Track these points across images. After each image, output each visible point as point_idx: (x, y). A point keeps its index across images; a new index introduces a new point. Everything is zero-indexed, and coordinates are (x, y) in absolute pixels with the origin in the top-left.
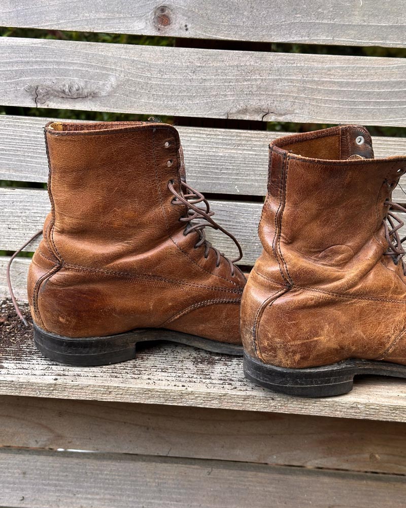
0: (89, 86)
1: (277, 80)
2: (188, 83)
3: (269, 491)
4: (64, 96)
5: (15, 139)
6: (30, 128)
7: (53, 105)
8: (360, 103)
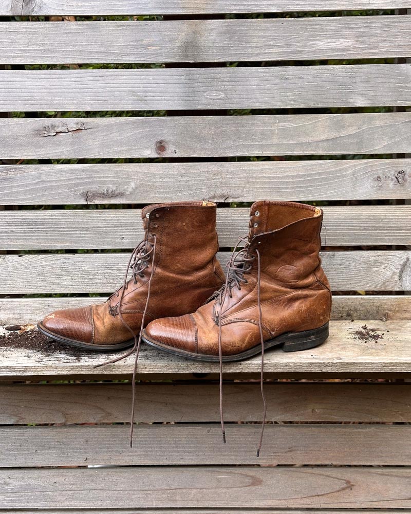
0: (118, 189)
1: (231, 178)
2: (179, 183)
3: (249, 441)
4: (103, 196)
5: (74, 224)
6: (84, 216)
7: (97, 202)
8: (282, 188)
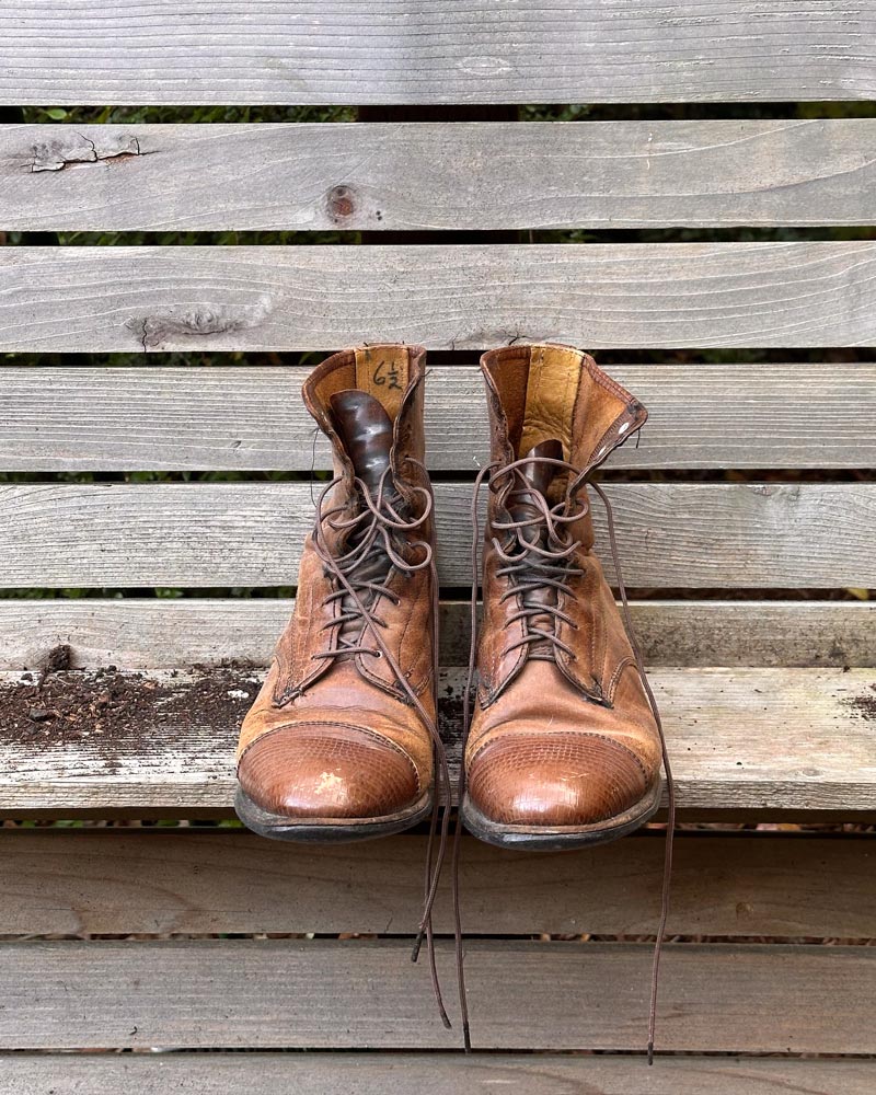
0: (228, 313)
1: (527, 286)
2: (387, 299)
3: (567, 986)
4: (188, 331)
5: (110, 404)
6: (135, 384)
7: (171, 347)
8: (662, 315)
